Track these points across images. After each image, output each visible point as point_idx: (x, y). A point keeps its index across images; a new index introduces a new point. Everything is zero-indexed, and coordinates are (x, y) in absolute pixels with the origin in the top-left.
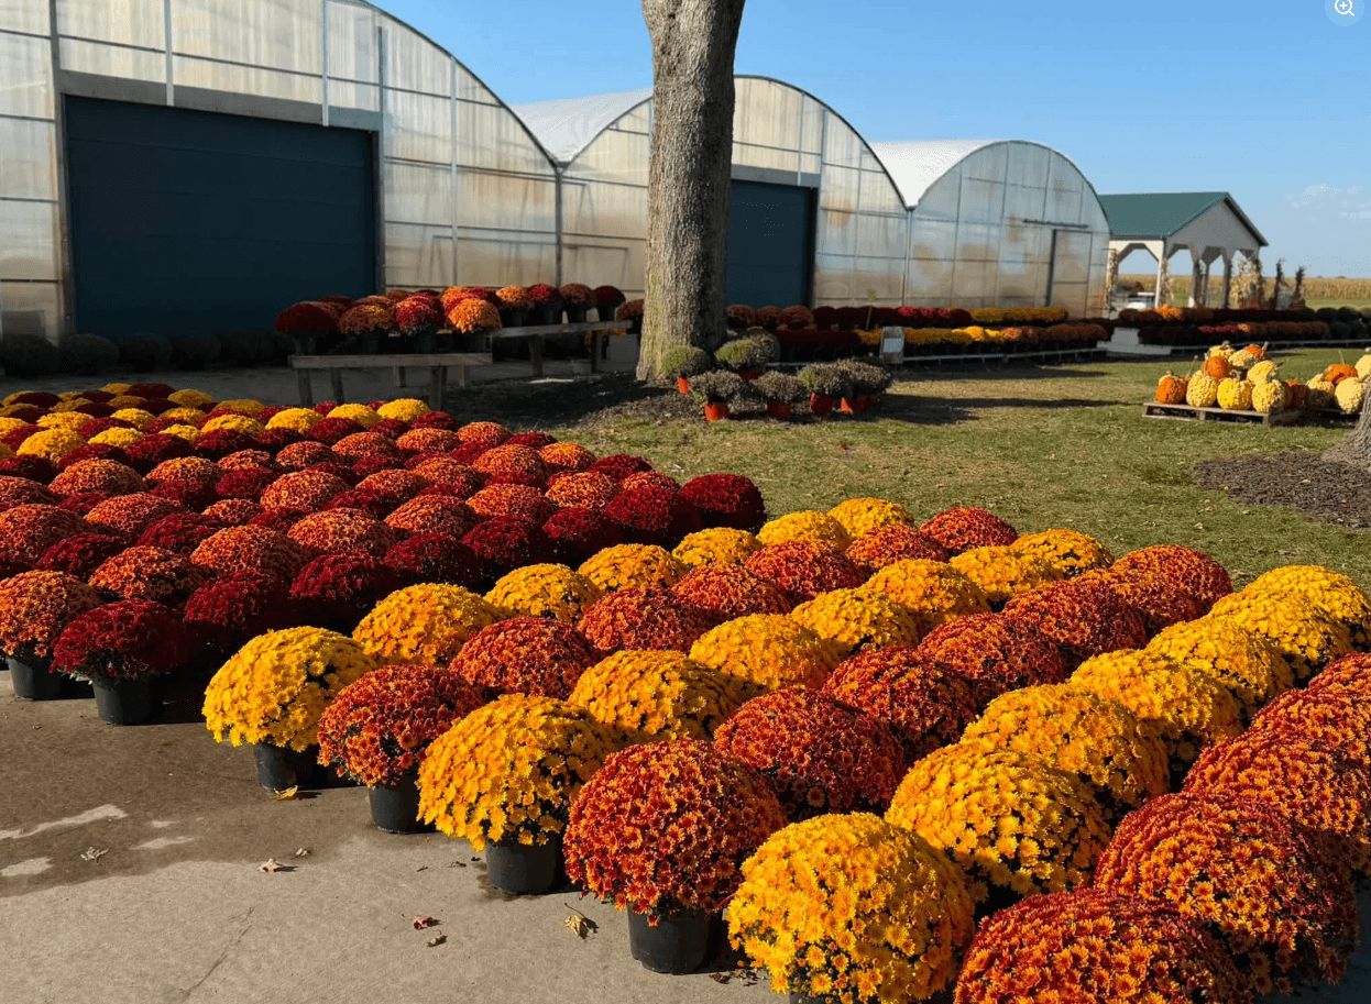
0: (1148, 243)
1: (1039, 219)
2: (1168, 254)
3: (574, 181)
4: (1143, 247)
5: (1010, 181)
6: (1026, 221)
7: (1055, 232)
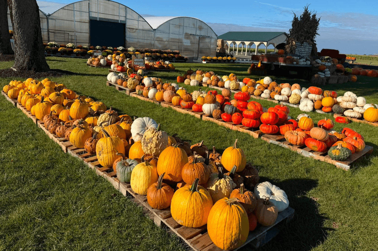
0: (264, 42)
1: (195, 34)
2: (268, 45)
3: (52, 19)
4: (263, 43)
5: (185, 25)
6: (190, 34)
7: (199, 37)
